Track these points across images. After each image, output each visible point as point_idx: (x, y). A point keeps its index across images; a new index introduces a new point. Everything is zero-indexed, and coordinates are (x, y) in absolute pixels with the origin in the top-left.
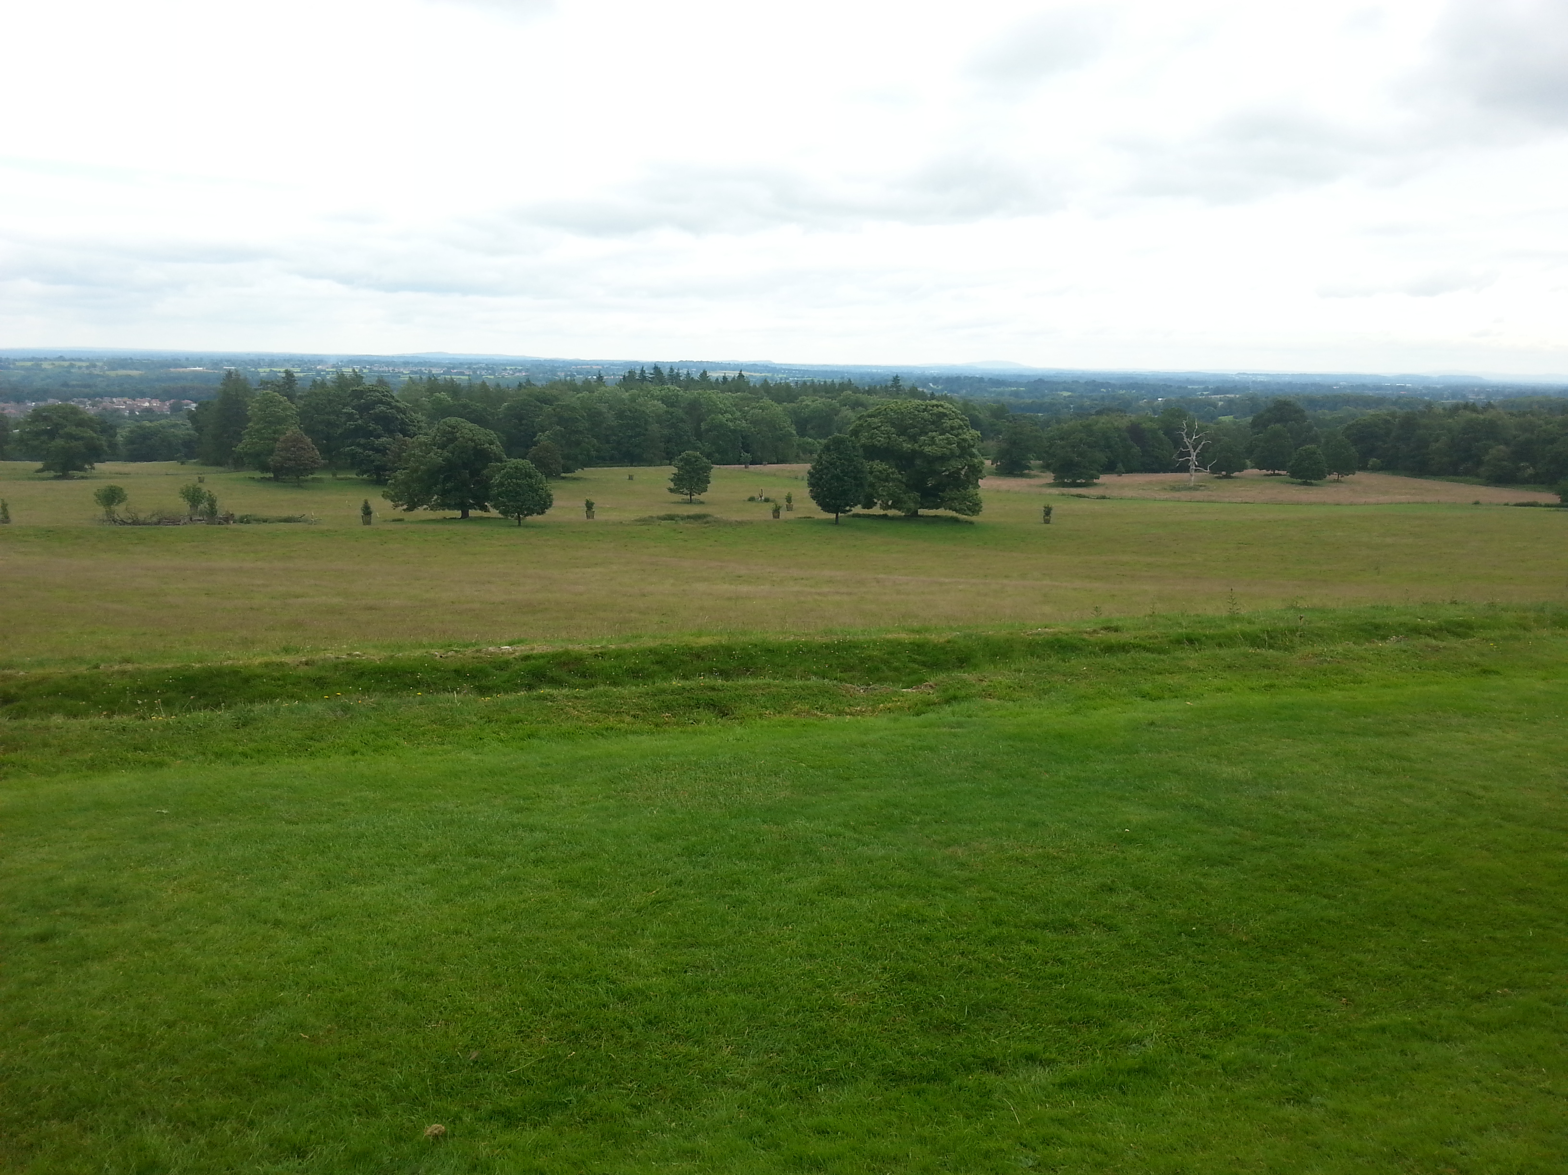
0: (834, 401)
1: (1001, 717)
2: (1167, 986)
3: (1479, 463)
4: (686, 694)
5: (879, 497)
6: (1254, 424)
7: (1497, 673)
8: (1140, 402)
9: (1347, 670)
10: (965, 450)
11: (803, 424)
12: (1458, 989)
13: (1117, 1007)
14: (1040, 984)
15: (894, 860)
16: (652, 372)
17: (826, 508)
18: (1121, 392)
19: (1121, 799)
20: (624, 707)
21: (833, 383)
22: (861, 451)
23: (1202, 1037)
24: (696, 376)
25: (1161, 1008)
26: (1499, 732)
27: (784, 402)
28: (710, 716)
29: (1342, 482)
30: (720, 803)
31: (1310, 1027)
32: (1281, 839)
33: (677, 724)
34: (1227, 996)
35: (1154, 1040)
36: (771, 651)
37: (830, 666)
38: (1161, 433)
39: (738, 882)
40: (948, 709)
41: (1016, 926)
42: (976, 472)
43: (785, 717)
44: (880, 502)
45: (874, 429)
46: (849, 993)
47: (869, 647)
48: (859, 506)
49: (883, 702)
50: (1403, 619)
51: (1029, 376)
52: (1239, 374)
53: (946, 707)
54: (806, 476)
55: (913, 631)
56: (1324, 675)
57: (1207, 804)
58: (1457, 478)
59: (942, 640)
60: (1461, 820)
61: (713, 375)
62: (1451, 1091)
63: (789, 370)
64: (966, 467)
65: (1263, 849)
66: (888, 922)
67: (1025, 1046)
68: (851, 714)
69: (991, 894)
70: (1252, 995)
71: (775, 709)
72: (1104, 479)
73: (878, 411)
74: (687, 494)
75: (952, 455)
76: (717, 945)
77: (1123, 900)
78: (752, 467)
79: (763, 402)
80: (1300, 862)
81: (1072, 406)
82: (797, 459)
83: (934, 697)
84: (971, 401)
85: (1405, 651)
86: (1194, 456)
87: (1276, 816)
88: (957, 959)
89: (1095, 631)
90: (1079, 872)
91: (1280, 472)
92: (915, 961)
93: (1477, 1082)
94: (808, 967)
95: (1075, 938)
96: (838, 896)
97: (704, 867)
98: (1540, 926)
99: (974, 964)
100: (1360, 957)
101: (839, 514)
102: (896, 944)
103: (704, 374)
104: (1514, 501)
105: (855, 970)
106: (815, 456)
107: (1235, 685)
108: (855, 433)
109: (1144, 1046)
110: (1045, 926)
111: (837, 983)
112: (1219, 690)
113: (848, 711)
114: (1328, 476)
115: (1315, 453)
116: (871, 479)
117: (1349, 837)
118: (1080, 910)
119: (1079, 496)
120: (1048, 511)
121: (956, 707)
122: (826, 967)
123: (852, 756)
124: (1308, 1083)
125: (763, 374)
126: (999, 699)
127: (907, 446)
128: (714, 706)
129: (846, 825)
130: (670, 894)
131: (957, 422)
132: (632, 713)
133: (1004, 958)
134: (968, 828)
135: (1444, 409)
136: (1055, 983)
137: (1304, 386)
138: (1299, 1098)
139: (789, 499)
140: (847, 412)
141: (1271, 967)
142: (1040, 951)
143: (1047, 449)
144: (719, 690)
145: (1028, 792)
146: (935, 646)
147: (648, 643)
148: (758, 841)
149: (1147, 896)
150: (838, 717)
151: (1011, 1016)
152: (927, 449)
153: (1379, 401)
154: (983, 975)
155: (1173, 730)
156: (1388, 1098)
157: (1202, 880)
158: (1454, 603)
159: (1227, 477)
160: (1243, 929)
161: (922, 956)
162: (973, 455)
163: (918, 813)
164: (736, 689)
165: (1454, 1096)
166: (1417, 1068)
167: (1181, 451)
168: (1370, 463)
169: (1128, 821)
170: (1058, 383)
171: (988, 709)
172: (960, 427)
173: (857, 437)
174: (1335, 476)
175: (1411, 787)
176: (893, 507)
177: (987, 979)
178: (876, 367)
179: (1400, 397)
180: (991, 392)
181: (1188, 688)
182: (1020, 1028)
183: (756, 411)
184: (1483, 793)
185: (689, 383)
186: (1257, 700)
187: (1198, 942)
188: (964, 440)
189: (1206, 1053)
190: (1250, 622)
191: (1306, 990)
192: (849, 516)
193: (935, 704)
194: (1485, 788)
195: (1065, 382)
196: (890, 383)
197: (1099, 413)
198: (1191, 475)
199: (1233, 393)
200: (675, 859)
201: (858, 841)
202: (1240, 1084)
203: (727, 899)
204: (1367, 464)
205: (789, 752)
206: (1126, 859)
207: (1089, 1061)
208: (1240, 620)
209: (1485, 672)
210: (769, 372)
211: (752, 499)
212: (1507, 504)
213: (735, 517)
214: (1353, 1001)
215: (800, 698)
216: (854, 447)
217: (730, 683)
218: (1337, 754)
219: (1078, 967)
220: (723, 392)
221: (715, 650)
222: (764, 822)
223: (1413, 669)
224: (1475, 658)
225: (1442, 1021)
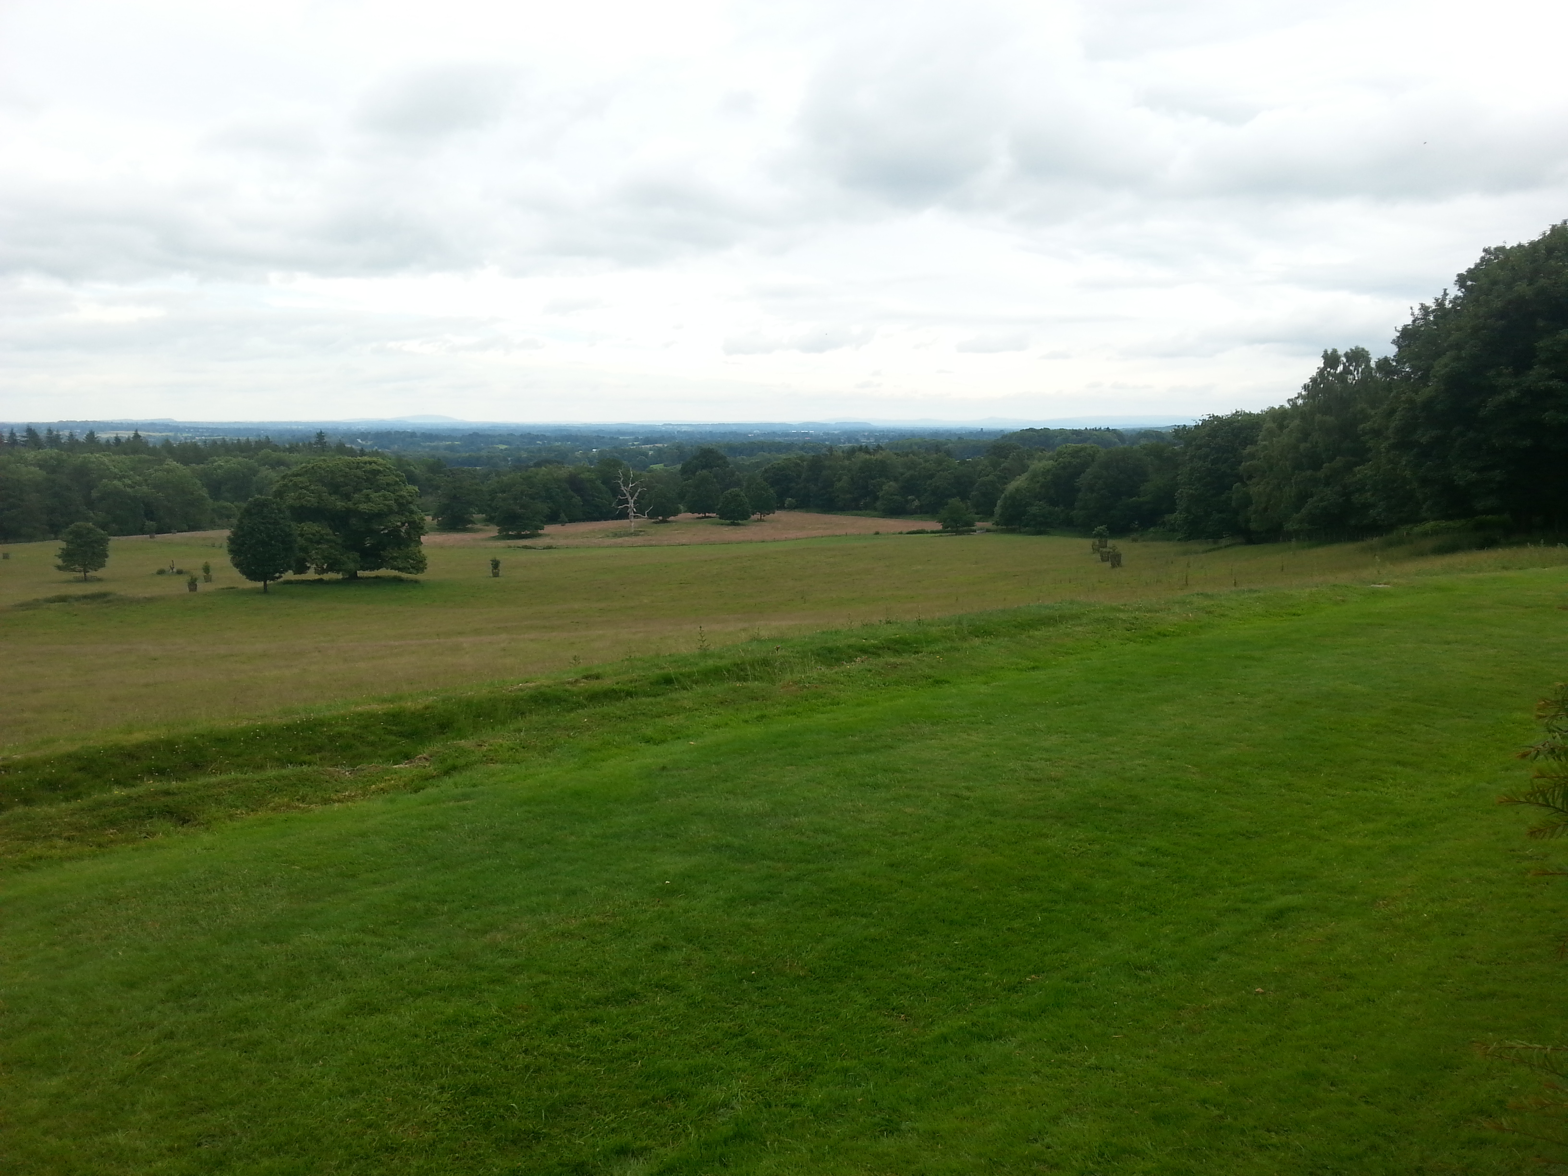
0: (251, 461)
1: (509, 782)
2: (740, 1039)
3: (876, 498)
4: (134, 804)
5: (313, 561)
6: (684, 471)
7: (948, 682)
8: (576, 453)
9: (825, 693)
10: (403, 506)
11: (216, 487)
12: (995, 985)
13: (697, 1074)
14: (614, 1066)
15: (428, 961)
16: (25, 434)
17: (252, 575)
18: (557, 444)
19: (654, 850)
20: (54, 829)
21: (248, 441)
22: (288, 513)
23: (785, 1085)
24: (82, 438)
25: (740, 1064)
26: (965, 736)
27: (191, 463)
28: (168, 825)
29: (763, 521)
30: (203, 928)
31: (881, 1050)
32: (811, 867)
33: (127, 841)
34: (799, 1036)
35: (740, 1100)
36: (223, 741)
37: (295, 749)
38: (599, 482)
39: (246, 1021)
40: (448, 781)
41: (577, 1009)
42: (417, 529)
43: (261, 814)
44: (314, 566)
45: (301, 488)
46: (407, 1125)
47: (336, 723)
48: (290, 572)
49: (374, 783)
50: (852, 641)
51: (463, 430)
52: (665, 424)
53: (446, 779)
54: (225, 543)
55: (384, 701)
56: (807, 700)
57: (736, 842)
58: (860, 512)
59: (419, 707)
60: (958, 822)
61: (103, 436)
62: (1019, 1087)
63: (195, 428)
64: (407, 524)
65: (797, 879)
66: (436, 1033)
67: (614, 1140)
68: (339, 801)
69: (544, 978)
70: (822, 1030)
71: (247, 806)
72: (549, 529)
73: (304, 469)
74: (80, 571)
75: (391, 511)
76: (233, 1103)
77: (677, 956)
78: (159, 537)
79: (168, 464)
80: (833, 886)
81: (509, 459)
82: (213, 525)
83: (431, 769)
84: (404, 456)
85: (870, 671)
86: (631, 504)
87: (801, 843)
88: (522, 1059)
89: (576, 681)
90: (629, 935)
91: (710, 515)
92: (475, 1072)
93: (1037, 1072)
94: (353, 1106)
95: (639, 1008)
96: (372, 1014)
97: (199, 1011)
98: (1045, 910)
99: (542, 1060)
100: (908, 970)
101: (268, 582)
102: (450, 1056)
103: (91, 436)
104: (906, 530)
105: (410, 1098)
106: (234, 521)
107: (731, 720)
108: (280, 494)
109: (732, 1108)
110: (607, 1001)
111: (390, 1117)
112: (717, 726)
113: (335, 797)
114: (752, 516)
115: (738, 495)
116: (301, 541)
117: (869, 853)
118: (638, 977)
119: (526, 547)
120: (496, 564)
121: (457, 777)
122: (374, 1101)
123: (352, 849)
124: (895, 1110)
125: (164, 434)
126: (502, 763)
127: (340, 504)
128: (171, 813)
129: (364, 930)
130: (160, 1052)
131: (392, 478)
132: (66, 834)
133: (571, 1046)
134: (504, 909)
135: (843, 452)
136: (631, 1061)
137: (724, 435)
138: (890, 1128)
139: (207, 569)
140: (266, 472)
141: (831, 997)
142: (608, 1030)
143: (489, 502)
144: (174, 794)
145: (557, 859)
146: (413, 713)
147: (65, 747)
148: (261, 967)
149: (701, 948)
150: (324, 806)
151: (591, 1108)
152: (363, 507)
153: (788, 447)
154: (552, 1070)
155: (684, 772)
156: (967, 1109)
157: (749, 920)
158: (889, 622)
159: (664, 521)
160: (798, 963)
161: (480, 1063)
162: (412, 512)
163: (444, 902)
164: (197, 790)
165: (1023, 1092)
166: (983, 1070)
167: (620, 499)
168: (787, 503)
169: (666, 873)
170: (494, 436)
171: (494, 775)
172: (396, 483)
173: (282, 498)
174: (757, 516)
175: (908, 796)
176: (331, 569)
177: (558, 1073)
178: (296, 423)
179: (805, 443)
180: (424, 447)
181: (688, 728)
182: (603, 1120)
183: (160, 474)
184: (968, 794)
185: (73, 444)
186: (754, 731)
187: (760, 985)
188: (401, 497)
189: (793, 1101)
190: (721, 658)
191: (868, 1014)
192: (279, 584)
193: (433, 777)
194: (968, 788)
195: (500, 435)
196: (313, 441)
197: (538, 465)
198: (631, 522)
199: (660, 443)
200: (160, 1007)
201: (381, 945)
202: (833, 1127)
203: (236, 1045)
204: (784, 504)
205: (276, 856)
206: (672, 912)
207: (682, 1139)
208: (712, 656)
209: (938, 682)
210: (171, 431)
211: (161, 572)
212: (901, 533)
213: (140, 592)
214: (910, 1015)
215: (275, 790)
216: (279, 509)
217: (186, 784)
218: (838, 775)
219: (650, 1039)
220: (114, 453)
221: (153, 746)
222: (264, 942)
223: (879, 686)
224: (927, 671)
225: (991, 1019)
